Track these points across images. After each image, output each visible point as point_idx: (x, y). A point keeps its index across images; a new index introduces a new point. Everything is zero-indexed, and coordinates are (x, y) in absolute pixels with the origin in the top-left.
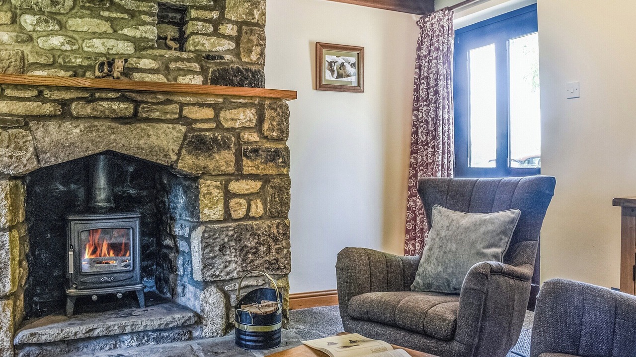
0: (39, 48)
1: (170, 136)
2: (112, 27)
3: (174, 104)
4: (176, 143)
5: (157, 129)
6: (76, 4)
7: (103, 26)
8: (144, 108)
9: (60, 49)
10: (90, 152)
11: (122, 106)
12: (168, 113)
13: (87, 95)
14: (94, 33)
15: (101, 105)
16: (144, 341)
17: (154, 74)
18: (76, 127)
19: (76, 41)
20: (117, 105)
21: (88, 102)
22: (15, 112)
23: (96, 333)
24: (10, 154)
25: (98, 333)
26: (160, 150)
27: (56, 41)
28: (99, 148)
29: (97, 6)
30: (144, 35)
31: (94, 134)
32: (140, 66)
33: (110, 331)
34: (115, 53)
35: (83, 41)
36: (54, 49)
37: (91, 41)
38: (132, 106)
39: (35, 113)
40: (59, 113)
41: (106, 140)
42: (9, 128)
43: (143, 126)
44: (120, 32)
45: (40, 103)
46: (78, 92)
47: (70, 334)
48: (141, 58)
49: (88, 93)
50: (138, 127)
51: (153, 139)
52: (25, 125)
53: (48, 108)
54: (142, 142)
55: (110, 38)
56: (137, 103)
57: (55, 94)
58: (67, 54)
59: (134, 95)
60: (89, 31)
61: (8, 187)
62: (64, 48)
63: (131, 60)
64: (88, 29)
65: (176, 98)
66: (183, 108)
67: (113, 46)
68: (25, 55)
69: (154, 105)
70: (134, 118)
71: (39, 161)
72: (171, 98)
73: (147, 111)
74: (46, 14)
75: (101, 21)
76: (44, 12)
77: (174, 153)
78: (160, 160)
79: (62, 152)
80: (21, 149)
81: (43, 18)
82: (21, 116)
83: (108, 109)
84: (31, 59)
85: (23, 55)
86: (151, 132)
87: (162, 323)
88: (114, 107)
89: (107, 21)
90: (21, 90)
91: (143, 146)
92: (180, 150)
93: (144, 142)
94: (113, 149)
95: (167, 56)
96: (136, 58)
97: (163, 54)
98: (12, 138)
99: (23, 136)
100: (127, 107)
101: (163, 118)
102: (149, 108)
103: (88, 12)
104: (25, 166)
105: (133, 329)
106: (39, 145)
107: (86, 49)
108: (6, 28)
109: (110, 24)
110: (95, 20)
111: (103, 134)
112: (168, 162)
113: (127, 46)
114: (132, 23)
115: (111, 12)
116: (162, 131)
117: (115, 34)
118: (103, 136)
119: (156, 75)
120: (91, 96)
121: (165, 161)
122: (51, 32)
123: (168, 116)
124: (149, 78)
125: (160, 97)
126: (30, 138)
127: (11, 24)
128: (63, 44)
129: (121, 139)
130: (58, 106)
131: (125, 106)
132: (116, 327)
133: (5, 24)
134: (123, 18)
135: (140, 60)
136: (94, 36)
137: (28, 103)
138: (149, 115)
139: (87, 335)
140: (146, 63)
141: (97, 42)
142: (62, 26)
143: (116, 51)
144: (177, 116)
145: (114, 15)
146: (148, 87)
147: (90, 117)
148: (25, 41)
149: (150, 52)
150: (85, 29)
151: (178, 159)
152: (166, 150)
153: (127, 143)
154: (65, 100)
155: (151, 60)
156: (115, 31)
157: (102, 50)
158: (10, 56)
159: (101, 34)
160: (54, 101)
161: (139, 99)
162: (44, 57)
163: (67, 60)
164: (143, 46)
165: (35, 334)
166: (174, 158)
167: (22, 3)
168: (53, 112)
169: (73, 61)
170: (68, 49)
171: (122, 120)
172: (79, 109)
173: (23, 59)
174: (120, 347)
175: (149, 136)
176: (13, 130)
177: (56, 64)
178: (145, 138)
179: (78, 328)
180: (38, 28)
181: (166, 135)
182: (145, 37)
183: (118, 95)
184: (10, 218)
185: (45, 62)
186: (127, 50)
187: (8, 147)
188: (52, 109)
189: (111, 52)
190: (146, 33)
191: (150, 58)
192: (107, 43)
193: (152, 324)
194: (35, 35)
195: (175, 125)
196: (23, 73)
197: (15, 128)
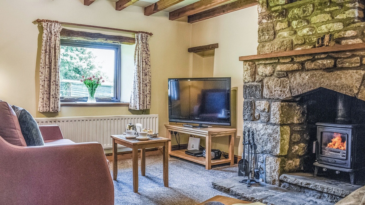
0: (299, 36)
1: (354, 78)
2: (331, 16)
3: (357, 57)
4: (358, 82)
5: (345, 74)
6: (315, 9)
7: (327, 17)
8: (339, 62)
9: (307, 35)
10: (312, 88)
11: (328, 61)
12: (352, 63)
13: (311, 58)
14: (323, 22)
15: (318, 62)
16: (334, 201)
17: (354, 39)
18: (307, 75)
19: (314, 29)
20: (326, 61)
21: (312, 61)
22: (283, 70)
23: (310, 186)
24: (281, 90)
25: (311, 187)
26: (347, 87)
27: (305, 31)
28: (316, 86)
29: (323, 7)
30: (348, 16)
31: (314, 79)
32: (345, 36)
33: (317, 188)
34: (332, 31)
35: (318, 28)
36: (304, 35)
37: (321, 27)
38: (333, 61)
39: (291, 69)
40: (301, 68)
41: (319, 82)
42: (281, 77)
43: (338, 72)
44: (335, 18)
45: (292, 64)
46: (307, 57)
47: (299, 182)
48: (346, 31)
49: (312, 57)
50: (335, 73)
51: (343, 80)
52: (287, 76)
53: (295, 67)
54: (337, 82)
55: (330, 23)
56: (336, 59)
57: (298, 59)
58: (310, 37)
59: (333, 54)
60: (320, 22)
61: (280, 105)
62: (308, 34)
63: (341, 33)
64: (319, 21)
65: (358, 53)
66: (363, 59)
67: (331, 27)
68: (293, 41)
69: (345, 59)
70: (334, 68)
71: (291, 94)
72: (355, 53)
73: (342, 63)
74: (302, 18)
75: (325, 14)
76: (301, 17)
77: (357, 89)
78: (347, 93)
79: (300, 88)
80: (284, 88)
81: (300, 20)
82: (285, 72)
83: (321, 64)
84: (295, 43)
85: (292, 41)
86: (342, 76)
87: (343, 193)
88: (325, 63)
89: (328, 14)
90: (285, 59)
91: (338, 85)
92: (360, 87)
93: (338, 82)
94: (323, 87)
95: (362, 26)
96: (343, 31)
97: (359, 25)
98: (282, 82)
99: (286, 81)
100: (331, 62)
101: (351, 66)
102: (342, 61)
103: (319, 11)
104: (286, 96)
105: (328, 191)
106: (291, 85)
107: (318, 32)
108: (287, 30)
109: (330, 15)
110: (322, 14)
111: (318, 78)
112: (352, 94)
113: (339, 25)
114: (342, 10)
115: (331, 7)
116: (349, 75)
117: (333, 20)
118: (318, 79)
119: (355, 39)
120: (313, 58)
121: (350, 93)
122: (303, 27)
123: (353, 65)
124: (350, 42)
125: (348, 54)
126: (288, 82)
127: (288, 27)
128: (308, 32)
129: (326, 81)
130: (300, 65)
131: (330, 61)
132: (319, 187)
133: (286, 28)
134: (336, 10)
135: (346, 32)
136: (323, 24)
137: (288, 65)
138: (342, 66)
139: (307, 186)
140: (350, 33)
141: (323, 27)
142: (308, 22)
143: (333, 29)
144: (358, 65)
145: (332, 9)
146: (340, 49)
147: (313, 69)
148: (293, 34)
149: (352, 26)
150: (318, 21)
151: (358, 92)
152: (351, 87)
153: (329, 83)
154: (302, 62)
155: (352, 31)
156: (333, 18)
157: (326, 30)
158: (287, 43)
159: (326, 22)
160: (298, 62)
161: (336, 56)
162: (300, 41)
163: (310, 40)
164: (348, 23)
165: (286, 177)
166: (356, 91)
167: (291, 16)
168: (297, 68)
169: (313, 40)
170: (311, 34)
171: (328, 70)
172: (308, 66)
173: (292, 43)
174: (323, 199)
175: (341, 78)
176: (282, 78)
177: (306, 43)
178: (339, 79)
179: (303, 180)
180: (298, 26)
181: (352, 77)
182: (348, 17)
183: (326, 55)
184: (280, 120)
185: (300, 43)
186: (339, 27)
187: (280, 86)
188: (297, 67)
189: (331, 31)
190: (349, 14)
191: (352, 30)
192: (328, 26)
193: (338, 192)
194: (297, 30)
195: (358, 71)
196: (292, 50)
197: (283, 77)
